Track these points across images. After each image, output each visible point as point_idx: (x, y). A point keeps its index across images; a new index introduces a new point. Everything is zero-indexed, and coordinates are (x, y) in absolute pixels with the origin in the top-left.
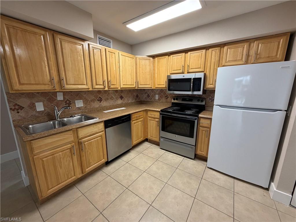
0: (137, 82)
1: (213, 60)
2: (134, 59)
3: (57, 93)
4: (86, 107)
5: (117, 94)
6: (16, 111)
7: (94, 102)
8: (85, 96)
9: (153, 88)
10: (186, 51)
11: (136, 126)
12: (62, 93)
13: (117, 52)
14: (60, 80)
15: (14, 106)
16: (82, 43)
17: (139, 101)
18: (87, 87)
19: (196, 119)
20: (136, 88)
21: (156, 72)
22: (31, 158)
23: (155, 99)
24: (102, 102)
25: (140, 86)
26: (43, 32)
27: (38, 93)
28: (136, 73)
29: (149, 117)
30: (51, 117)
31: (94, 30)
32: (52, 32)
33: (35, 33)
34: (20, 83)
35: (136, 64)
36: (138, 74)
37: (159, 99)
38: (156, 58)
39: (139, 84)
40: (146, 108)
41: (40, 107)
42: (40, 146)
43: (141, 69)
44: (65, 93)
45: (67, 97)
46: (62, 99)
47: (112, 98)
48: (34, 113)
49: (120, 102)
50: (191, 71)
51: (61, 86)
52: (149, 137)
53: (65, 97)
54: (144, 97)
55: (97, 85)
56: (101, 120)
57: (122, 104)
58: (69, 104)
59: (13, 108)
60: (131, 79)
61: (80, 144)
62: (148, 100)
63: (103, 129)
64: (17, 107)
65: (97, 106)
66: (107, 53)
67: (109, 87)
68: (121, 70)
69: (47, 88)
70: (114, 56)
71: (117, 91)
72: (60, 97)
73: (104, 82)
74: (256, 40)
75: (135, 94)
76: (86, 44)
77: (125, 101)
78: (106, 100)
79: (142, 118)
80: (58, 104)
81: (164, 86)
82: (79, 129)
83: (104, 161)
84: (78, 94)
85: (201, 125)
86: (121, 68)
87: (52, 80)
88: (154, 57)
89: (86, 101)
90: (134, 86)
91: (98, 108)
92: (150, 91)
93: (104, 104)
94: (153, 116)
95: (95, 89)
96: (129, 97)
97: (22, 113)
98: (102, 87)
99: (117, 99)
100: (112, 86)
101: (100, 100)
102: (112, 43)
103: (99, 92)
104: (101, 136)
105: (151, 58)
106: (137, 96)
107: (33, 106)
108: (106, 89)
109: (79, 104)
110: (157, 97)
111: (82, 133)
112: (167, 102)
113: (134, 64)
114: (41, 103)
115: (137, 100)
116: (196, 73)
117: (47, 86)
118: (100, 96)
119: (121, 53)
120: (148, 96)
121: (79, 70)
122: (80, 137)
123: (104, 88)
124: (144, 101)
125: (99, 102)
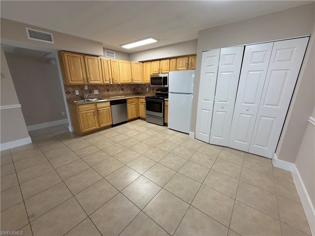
0: (132, 79)
1: (173, 66)
2: (130, 64)
3: (85, 85)
4: (100, 94)
5: (119, 87)
6: (67, 94)
7: (104, 92)
8: (99, 87)
9: (143, 83)
10: (160, 60)
11: (131, 107)
12: (87, 86)
13: (117, 60)
14: (87, 79)
15: (67, 91)
16: (97, 58)
17: (135, 93)
18: (100, 83)
19: (162, 101)
20: (132, 83)
21: (145, 73)
22: (78, 113)
23: (146, 91)
24: (109, 91)
25: (134, 82)
26: (80, 56)
27: (76, 85)
28: (132, 73)
29: (140, 102)
30: (83, 98)
31: (103, 48)
32: (83, 55)
33: (76, 57)
34: (72, 81)
35: (131, 67)
36: (133, 73)
37: (149, 91)
38: (144, 63)
39: (134, 80)
40: (138, 97)
41: (77, 93)
42: (82, 108)
43: (134, 70)
44: (89, 86)
45: (90, 88)
46: (87, 89)
47: (116, 90)
48: (75, 96)
49: (121, 92)
50: (163, 72)
51: (88, 82)
52: (140, 116)
53: (89, 88)
54: (140, 90)
55: (106, 81)
56: (108, 100)
57: (123, 94)
58: (91, 92)
59: (66, 92)
60: (128, 77)
61: (98, 111)
62: (142, 91)
63: (110, 106)
64: (68, 92)
65: (106, 94)
66: (112, 62)
67: (113, 82)
68: (120, 72)
69: (82, 83)
70: (115, 64)
71: (119, 85)
72: (86, 88)
73: (110, 79)
74: (191, 56)
75: (133, 87)
76: (99, 58)
77: (125, 92)
78: (112, 90)
79: (135, 102)
80: (86, 91)
81: (149, 82)
82: (97, 104)
83: (110, 123)
84: (96, 86)
85: (166, 105)
86: (120, 70)
87: (84, 79)
88: (143, 62)
89: (100, 91)
90: (130, 82)
91: (107, 95)
92: (143, 85)
93: (111, 93)
94: (142, 101)
95: (105, 83)
96: (128, 89)
97: (70, 95)
98: (109, 82)
99: (119, 90)
100: (115, 82)
101: (108, 91)
102: (115, 54)
103: (107, 85)
104: (108, 109)
105: (141, 63)
106: (134, 89)
107: (74, 92)
108: (111, 83)
109: (96, 92)
110: (148, 89)
111: (99, 105)
112: (153, 93)
113: (130, 68)
114: (78, 91)
115: (135, 91)
116: (165, 74)
117: (82, 82)
118: (108, 88)
119: (120, 61)
120: (142, 89)
121: (96, 73)
122: (98, 108)
123: (110, 83)
124: (139, 93)
125: (107, 92)
